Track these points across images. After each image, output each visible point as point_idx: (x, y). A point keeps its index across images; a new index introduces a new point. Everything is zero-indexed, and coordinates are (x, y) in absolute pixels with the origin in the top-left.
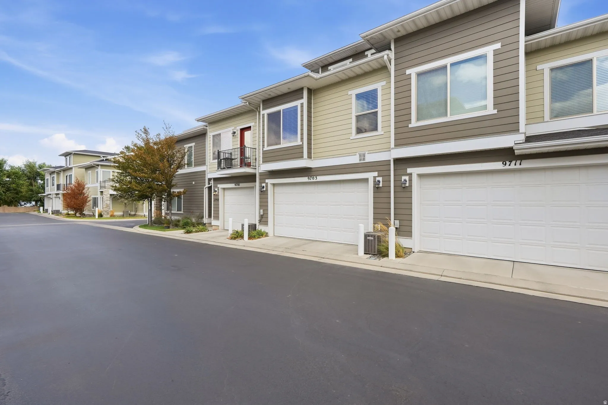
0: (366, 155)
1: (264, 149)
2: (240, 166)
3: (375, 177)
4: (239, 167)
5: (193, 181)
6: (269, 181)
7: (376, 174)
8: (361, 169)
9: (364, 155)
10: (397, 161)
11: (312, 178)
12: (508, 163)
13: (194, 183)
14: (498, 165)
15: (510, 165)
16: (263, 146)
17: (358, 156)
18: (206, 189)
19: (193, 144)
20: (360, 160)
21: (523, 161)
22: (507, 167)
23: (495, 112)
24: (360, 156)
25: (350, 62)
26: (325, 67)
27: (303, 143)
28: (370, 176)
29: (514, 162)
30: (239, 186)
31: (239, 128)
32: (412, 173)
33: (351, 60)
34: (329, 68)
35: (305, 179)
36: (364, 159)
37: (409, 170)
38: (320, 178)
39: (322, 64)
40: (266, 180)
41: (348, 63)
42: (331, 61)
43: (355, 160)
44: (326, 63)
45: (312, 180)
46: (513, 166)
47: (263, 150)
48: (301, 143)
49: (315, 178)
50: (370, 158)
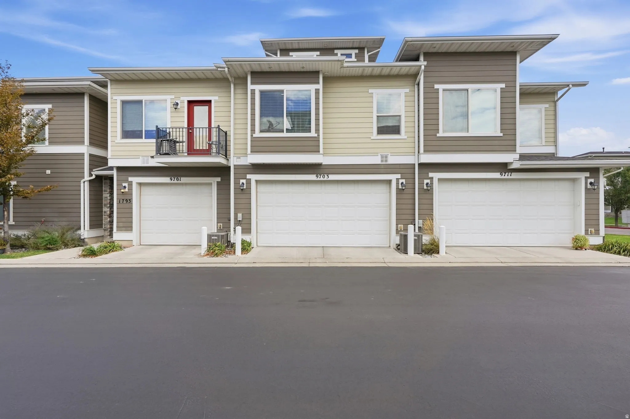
0: (389, 157)
1: (254, 135)
2: (188, 154)
3: (398, 179)
4: (186, 154)
5: (48, 169)
6: (253, 177)
7: (399, 176)
8: (382, 171)
9: (386, 157)
10: (421, 165)
11: (322, 176)
12: (504, 174)
13: (48, 172)
14: (497, 175)
15: (504, 176)
16: (253, 131)
17: (380, 156)
18: (86, 183)
19: (47, 107)
20: (382, 161)
21: (513, 174)
22: (503, 177)
23: (501, 135)
24: (382, 157)
25: (317, 56)
26: (285, 51)
27: (319, 135)
28: (393, 177)
29: (507, 174)
30: (179, 182)
31: (186, 99)
32: (433, 177)
33: (318, 53)
34: (291, 54)
35: (313, 177)
36: (386, 161)
37: (431, 175)
38: (332, 177)
39: (283, 47)
40: (248, 175)
41: (314, 55)
42: (296, 46)
43: (376, 160)
44: (290, 47)
45: (322, 179)
46: (506, 177)
47: (252, 136)
48: (316, 135)
49: (326, 176)
50: (392, 160)
